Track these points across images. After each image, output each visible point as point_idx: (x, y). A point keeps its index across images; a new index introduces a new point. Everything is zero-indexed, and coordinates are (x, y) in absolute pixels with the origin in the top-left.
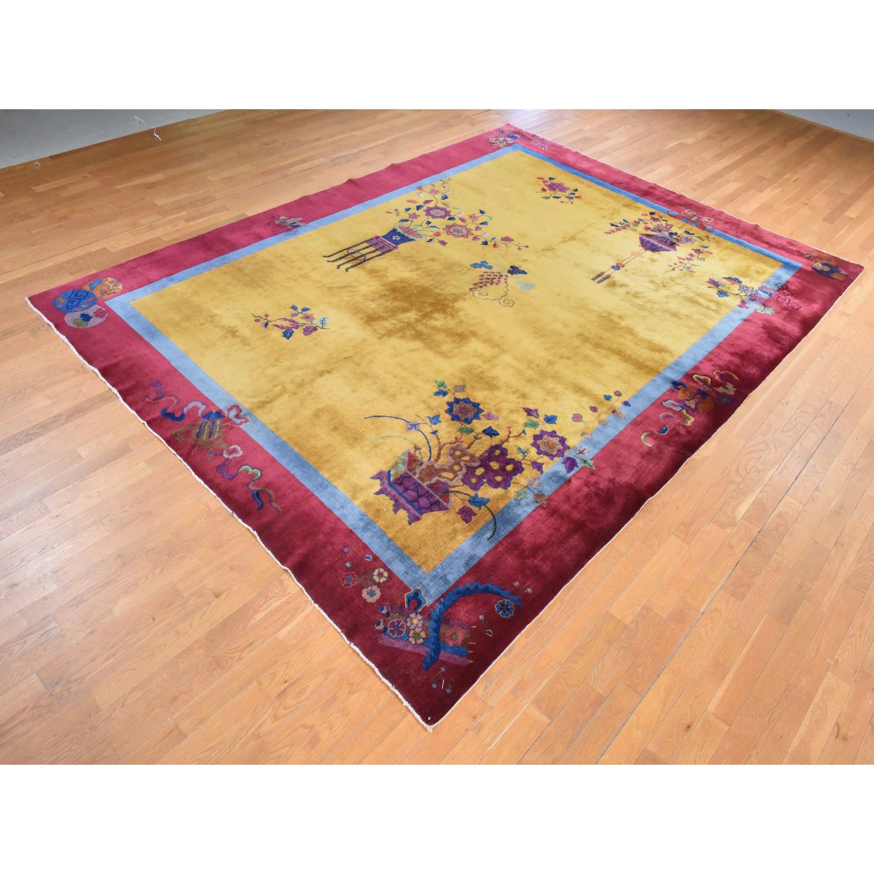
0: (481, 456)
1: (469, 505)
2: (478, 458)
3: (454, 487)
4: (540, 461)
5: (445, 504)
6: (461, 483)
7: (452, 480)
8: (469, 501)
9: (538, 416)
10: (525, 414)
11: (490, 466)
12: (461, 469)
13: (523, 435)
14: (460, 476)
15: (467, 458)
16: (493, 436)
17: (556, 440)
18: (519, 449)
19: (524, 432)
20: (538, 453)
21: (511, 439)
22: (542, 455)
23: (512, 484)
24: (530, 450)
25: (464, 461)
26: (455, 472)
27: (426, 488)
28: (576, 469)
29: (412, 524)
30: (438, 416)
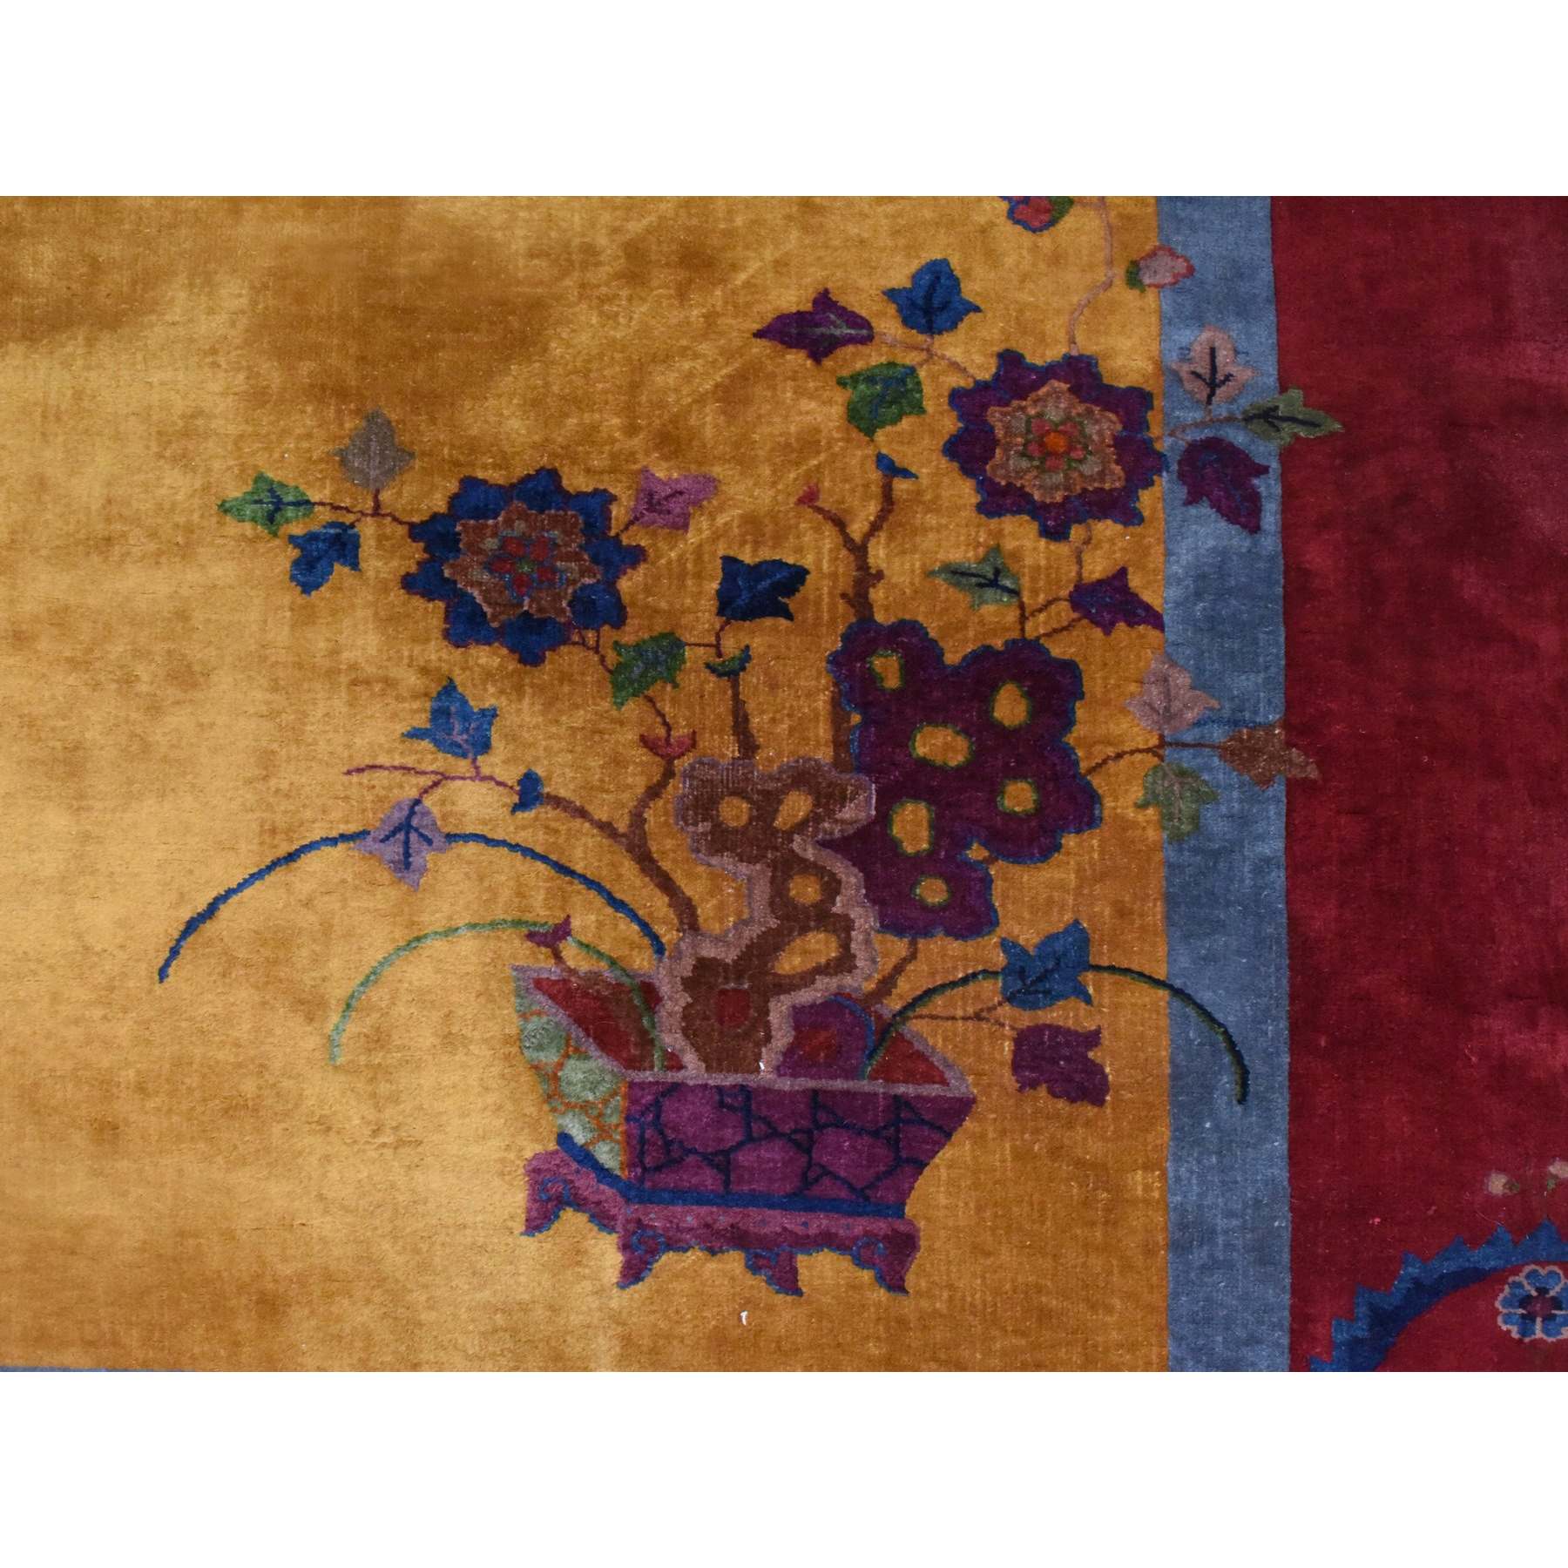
0: (838, 744)
1: (1026, 1019)
2: (837, 763)
3: (887, 985)
4: (1097, 567)
5: (933, 1090)
6: (900, 947)
7: (844, 963)
8: (1010, 999)
9: (863, 332)
10: (796, 359)
11: (923, 763)
12: (832, 887)
13: (901, 486)
14: (864, 919)
15: (797, 806)
16: (792, 604)
17: (1055, 403)
18: (956, 573)
19: (891, 469)
20: (1055, 533)
21: (878, 554)
22: (1076, 532)
23: (1097, 781)
24: (1009, 545)
25: (801, 827)
26: (822, 917)
27: (786, 1084)
28: (1269, 488)
29: (910, 1280)
30: (449, 689)
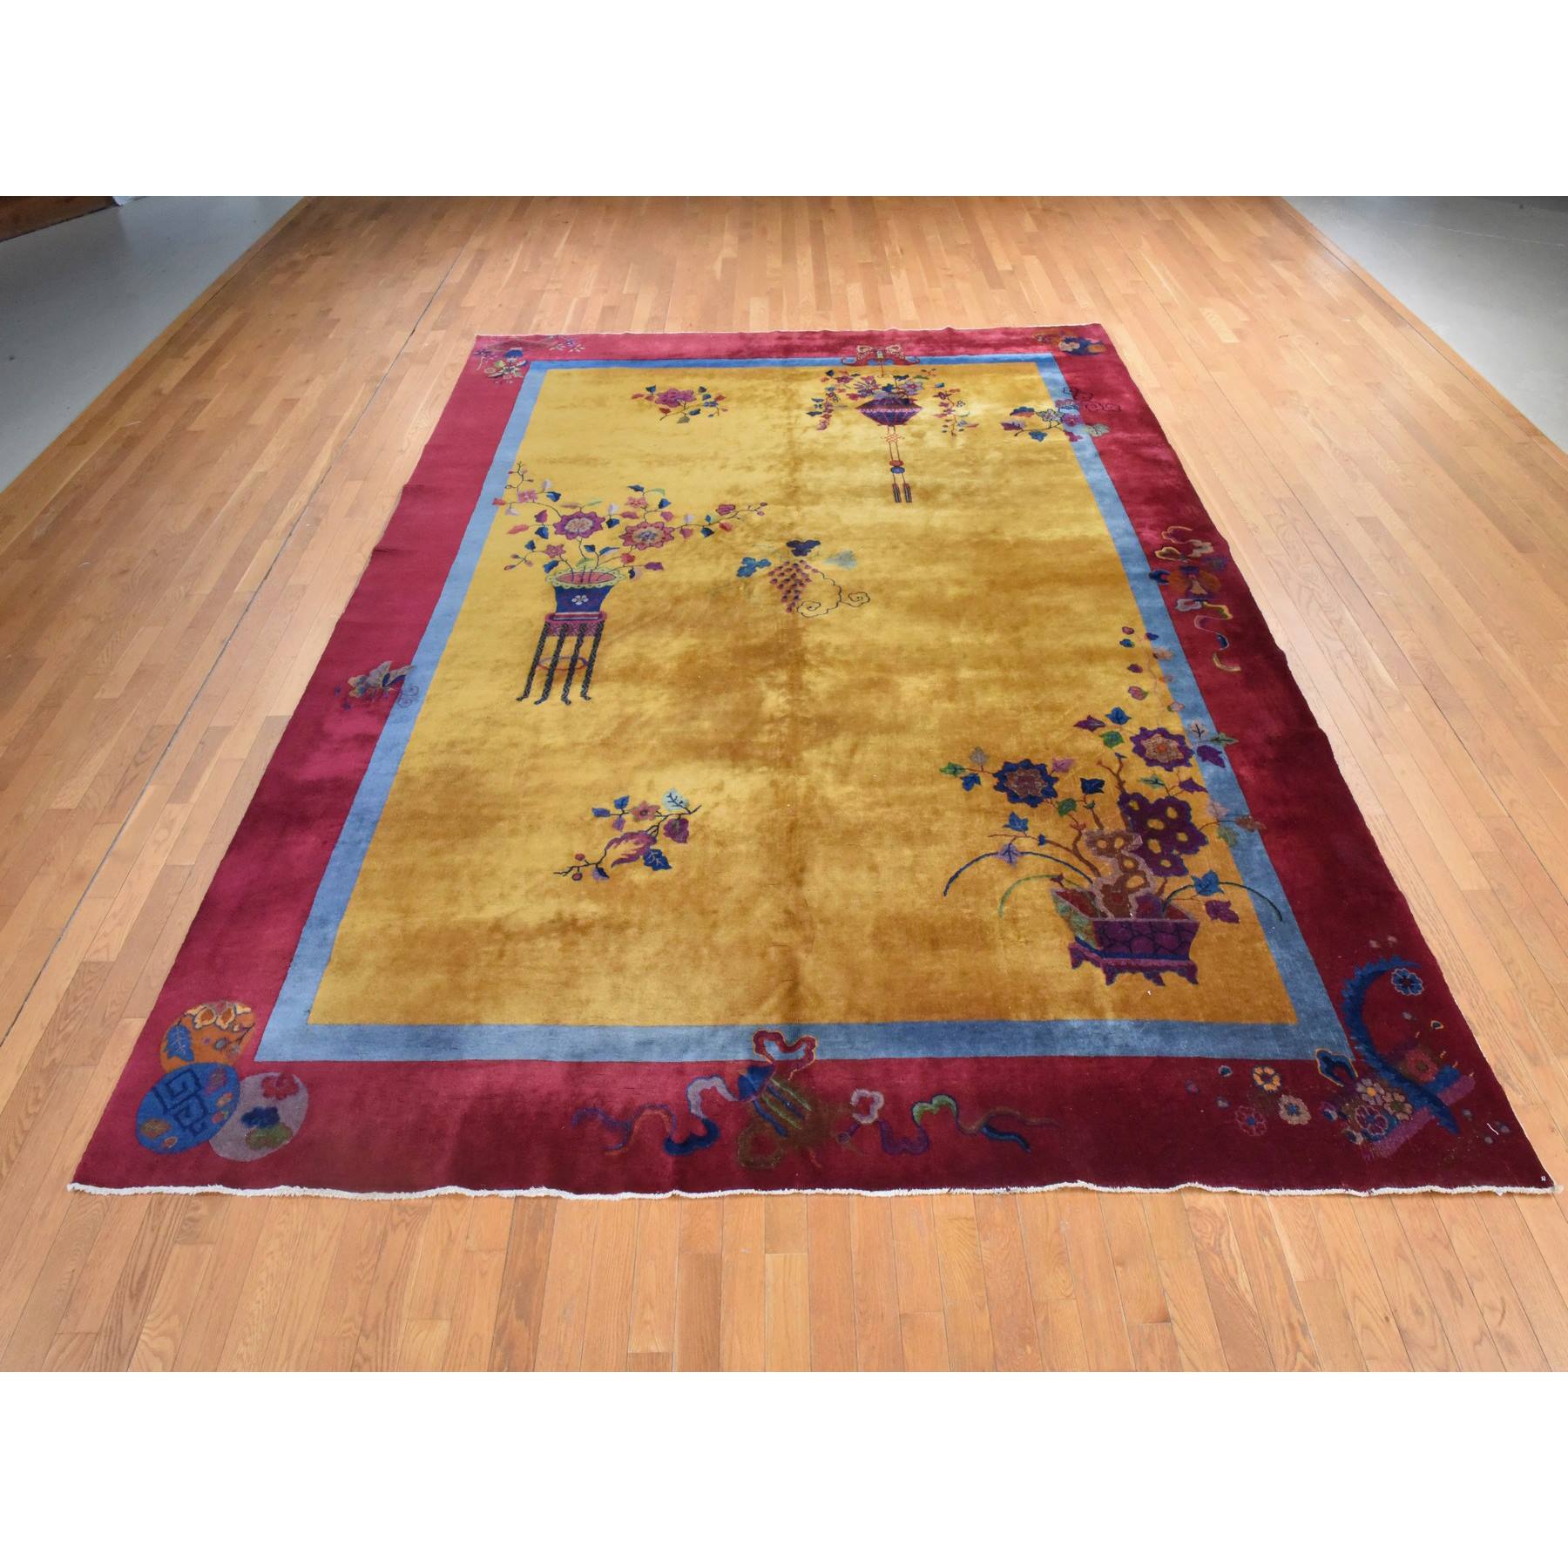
0: (1127, 824)
1: (1206, 899)
2: (1127, 830)
3: (1161, 890)
4: (1184, 778)
5: (1185, 921)
6: (1161, 879)
7: (1146, 884)
8: (1199, 893)
9: (1102, 725)
10: (1086, 731)
11: (1153, 829)
12: (1136, 863)
13: (1123, 760)
14: (1149, 872)
15: (1119, 843)
16: (1103, 789)
17: (1159, 739)
18: (1146, 781)
19: (1120, 757)
20: (1170, 770)
21: (1122, 776)
22: (1175, 769)
23: (1203, 831)
24: (1157, 773)
25: (1122, 848)
26: (1135, 871)
27: (1140, 920)
28: (1224, 756)
29: (1198, 980)
30: (1013, 814)
